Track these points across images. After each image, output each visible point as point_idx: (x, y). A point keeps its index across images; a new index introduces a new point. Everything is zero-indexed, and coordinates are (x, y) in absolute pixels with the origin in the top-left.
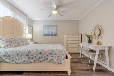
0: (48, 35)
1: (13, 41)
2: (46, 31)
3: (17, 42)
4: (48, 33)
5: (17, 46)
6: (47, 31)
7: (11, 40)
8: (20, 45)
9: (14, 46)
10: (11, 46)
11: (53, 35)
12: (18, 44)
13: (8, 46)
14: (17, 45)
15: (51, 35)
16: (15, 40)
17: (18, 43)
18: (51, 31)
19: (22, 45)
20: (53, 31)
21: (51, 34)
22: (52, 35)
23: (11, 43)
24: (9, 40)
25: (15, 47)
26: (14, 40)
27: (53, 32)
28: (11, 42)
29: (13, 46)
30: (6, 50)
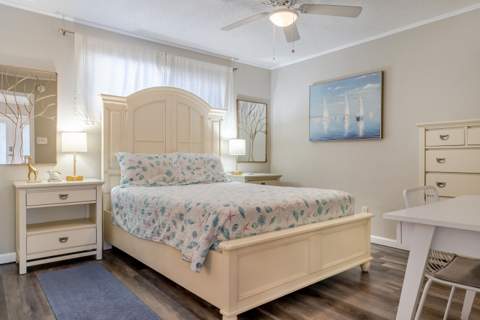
0: (332, 138)
1: (152, 166)
2: (322, 116)
3: (165, 169)
4: (334, 129)
5: (162, 183)
6: (326, 114)
7: (146, 163)
8: (173, 180)
9: (151, 181)
10: (143, 181)
11: (361, 134)
12: (168, 179)
13: (131, 180)
14: (164, 180)
15: (346, 135)
16: (158, 164)
17: (169, 173)
18: (347, 112)
19: (184, 181)
20: (361, 113)
21: (347, 129)
22: (353, 137)
23: (143, 173)
24: (140, 163)
25: (154, 185)
26: (155, 164)
27: (358, 119)
28: (144, 169)
29: (147, 182)
30: (125, 190)
